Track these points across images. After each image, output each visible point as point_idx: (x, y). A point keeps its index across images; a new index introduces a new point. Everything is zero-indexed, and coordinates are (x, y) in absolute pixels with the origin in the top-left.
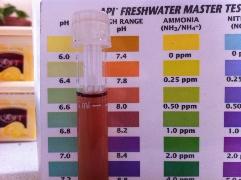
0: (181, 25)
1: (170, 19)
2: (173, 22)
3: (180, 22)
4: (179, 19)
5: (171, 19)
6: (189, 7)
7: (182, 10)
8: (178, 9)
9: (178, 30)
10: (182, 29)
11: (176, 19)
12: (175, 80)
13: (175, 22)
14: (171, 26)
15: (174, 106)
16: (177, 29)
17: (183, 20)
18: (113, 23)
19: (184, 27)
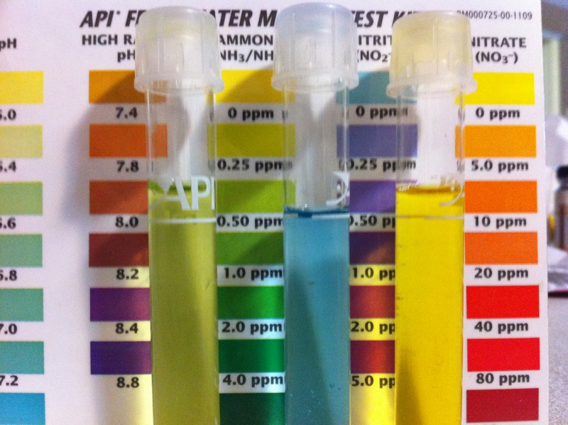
0: (251, 51)
1: (229, 37)
2: (237, 43)
3: (249, 43)
4: (249, 37)
5: (233, 37)
6: (268, 14)
7: (254, 20)
8: (246, 17)
9: (247, 60)
10: (255, 59)
11: (242, 37)
12: (241, 165)
13: (241, 43)
14: (232, 52)
15: (239, 220)
16: (245, 58)
17: (257, 40)
18: (110, 43)
19: (258, 55)
